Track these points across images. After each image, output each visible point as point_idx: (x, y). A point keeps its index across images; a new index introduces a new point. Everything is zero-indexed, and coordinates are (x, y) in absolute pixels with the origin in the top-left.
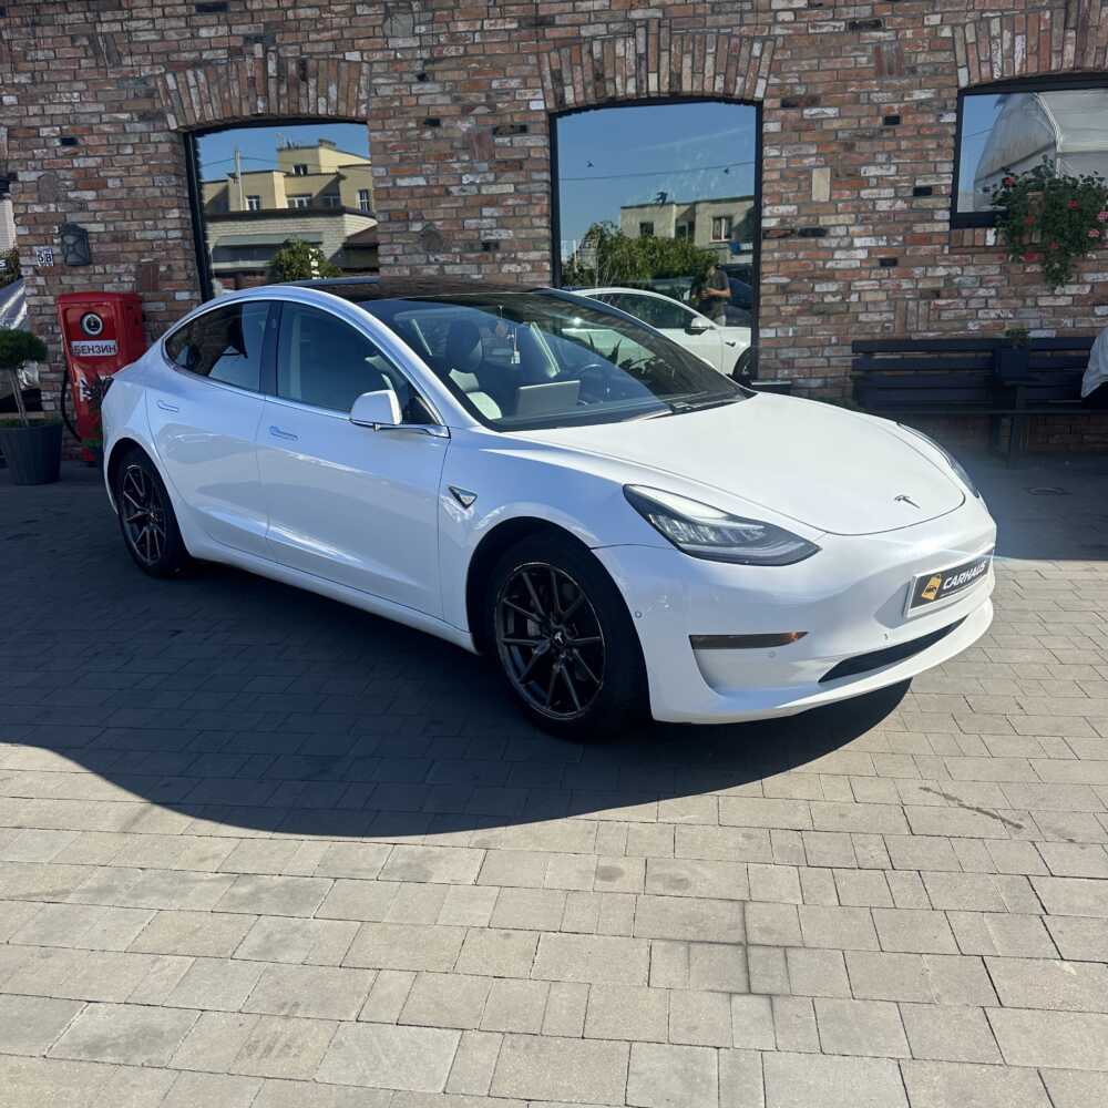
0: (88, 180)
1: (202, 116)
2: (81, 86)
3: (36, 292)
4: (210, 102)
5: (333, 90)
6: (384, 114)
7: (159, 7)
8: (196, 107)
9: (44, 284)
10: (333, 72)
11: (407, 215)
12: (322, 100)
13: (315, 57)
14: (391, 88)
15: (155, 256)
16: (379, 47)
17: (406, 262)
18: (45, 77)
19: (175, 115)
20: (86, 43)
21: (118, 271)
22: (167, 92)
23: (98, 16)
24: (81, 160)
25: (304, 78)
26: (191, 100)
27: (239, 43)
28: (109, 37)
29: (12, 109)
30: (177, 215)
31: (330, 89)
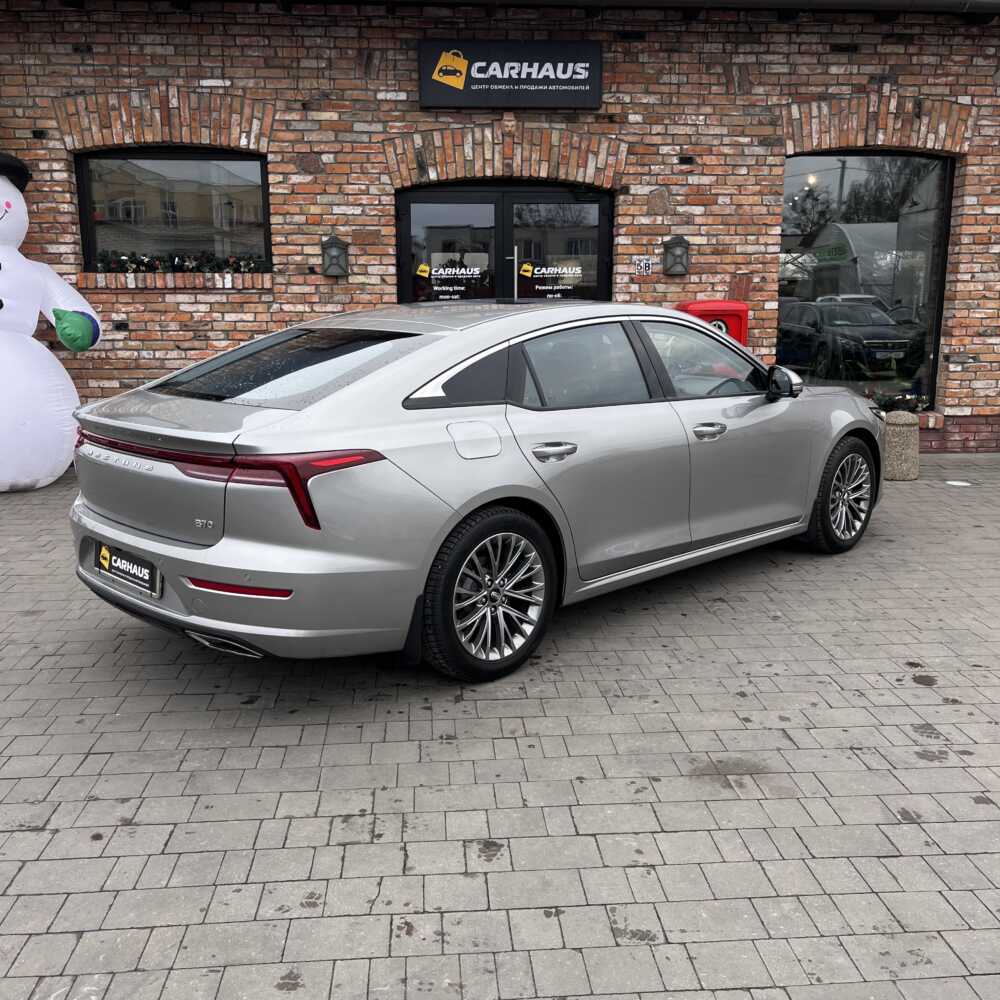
0: (701, 196)
1: (819, 144)
2: (709, 110)
3: (628, 298)
4: (829, 132)
5: (942, 128)
6: (983, 151)
7: (795, 43)
8: (815, 136)
9: (637, 289)
10: (945, 112)
11: (990, 239)
12: (932, 136)
13: (931, 97)
14: (994, 129)
15: (752, 267)
16: (988, 93)
17: (983, 279)
18: (675, 100)
19: (794, 142)
20: (719, 70)
21: (713, 281)
22: (790, 119)
23: (737, 45)
24: (697, 177)
25: (919, 116)
26: (811, 129)
27: (865, 82)
28: (744, 67)
29: (636, 126)
30: (779, 232)
31: (940, 127)
